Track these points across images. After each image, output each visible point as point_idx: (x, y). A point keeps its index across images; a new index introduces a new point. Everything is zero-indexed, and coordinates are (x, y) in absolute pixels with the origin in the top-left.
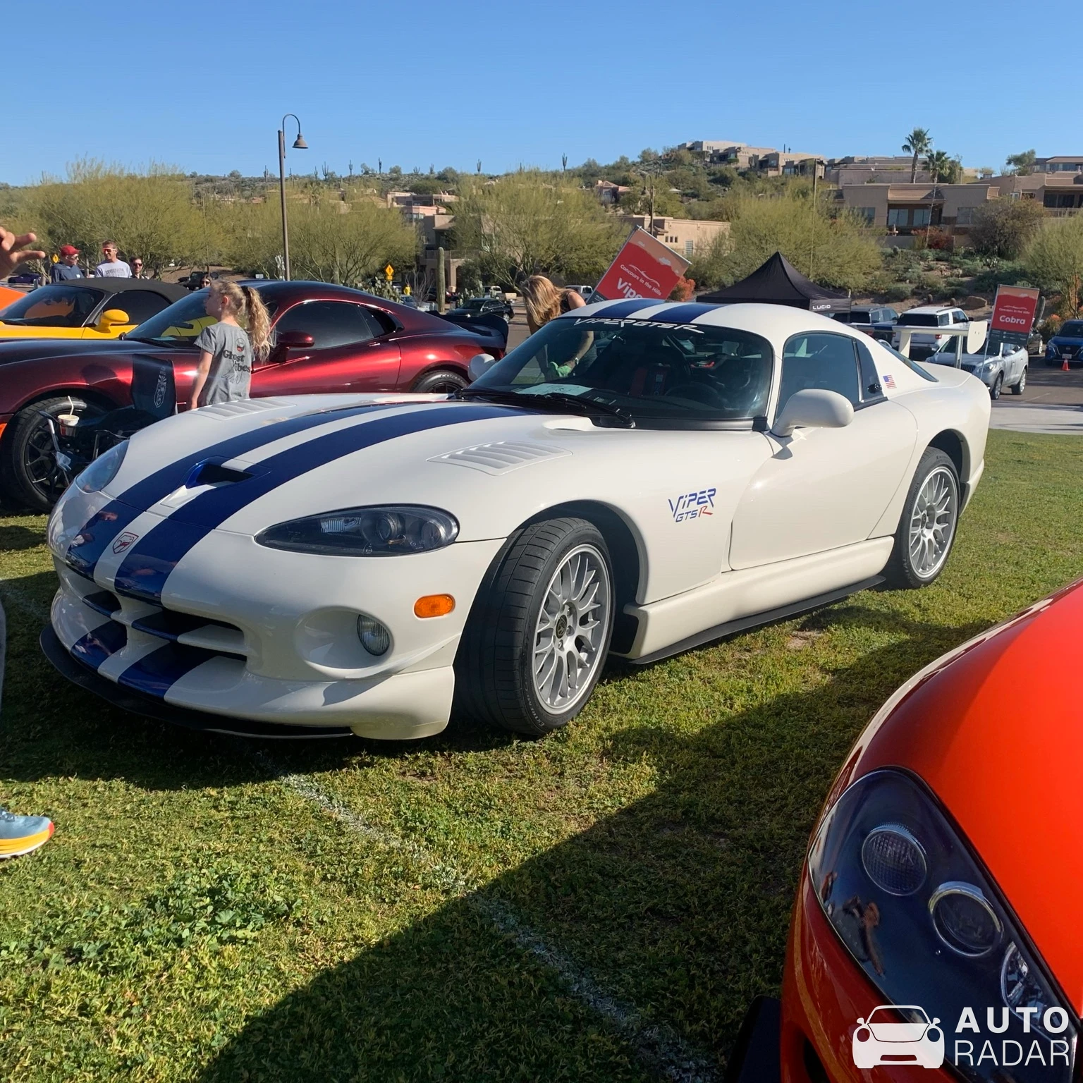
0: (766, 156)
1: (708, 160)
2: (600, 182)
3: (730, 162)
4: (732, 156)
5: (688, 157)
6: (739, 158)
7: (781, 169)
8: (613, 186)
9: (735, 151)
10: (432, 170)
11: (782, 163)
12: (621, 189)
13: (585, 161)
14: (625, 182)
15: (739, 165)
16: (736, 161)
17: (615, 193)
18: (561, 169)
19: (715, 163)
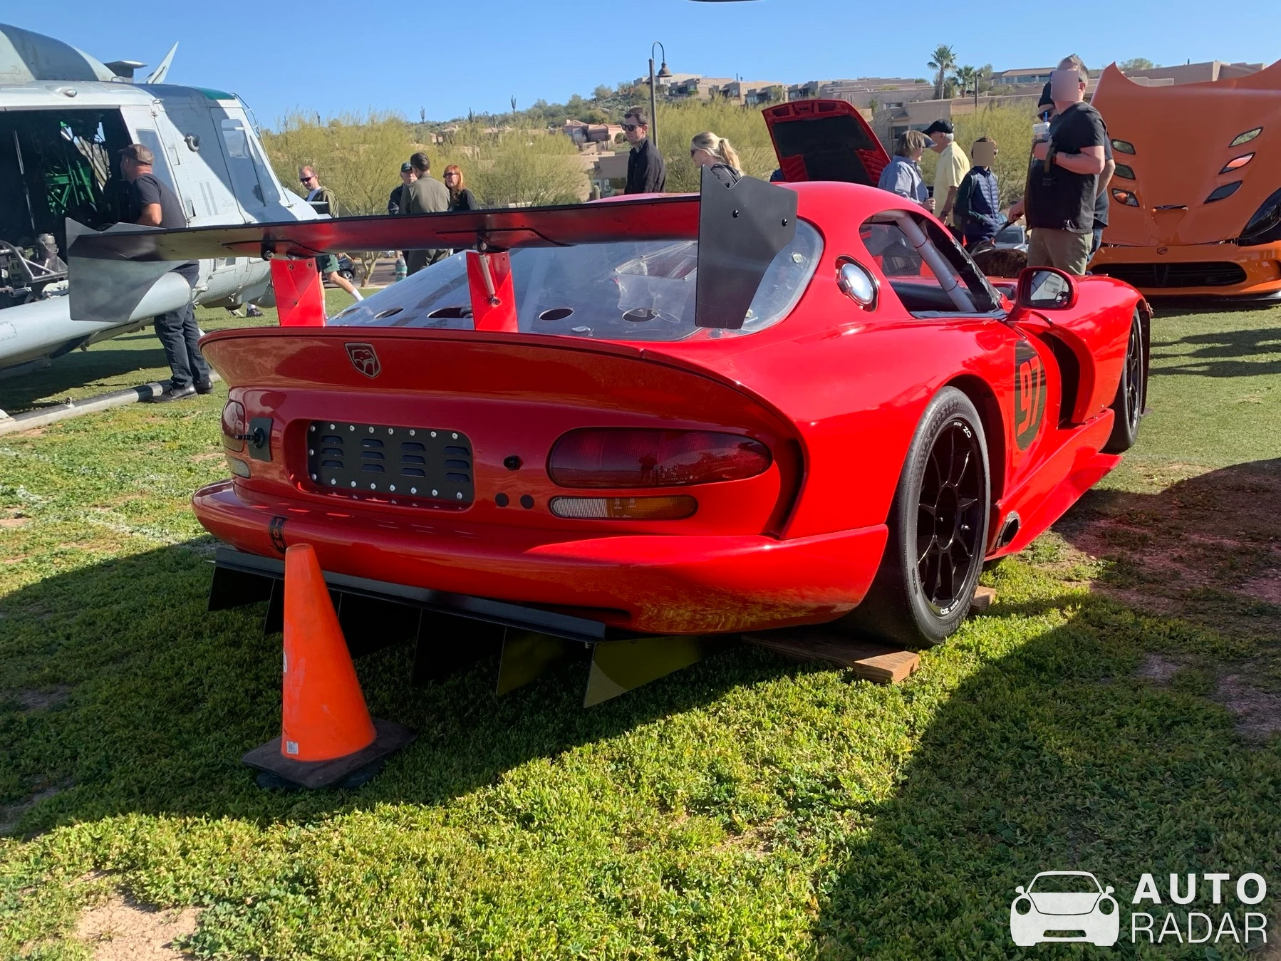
0: (726, 86)
1: (667, 93)
2: (568, 121)
3: (690, 94)
4: (692, 89)
5: (646, 91)
6: (699, 89)
7: (743, 98)
8: (583, 124)
9: (694, 82)
10: (373, 121)
11: (744, 91)
12: (591, 127)
13: (534, 102)
14: (592, 120)
15: (700, 96)
16: (697, 92)
17: (585, 131)
18: (510, 111)
19: (675, 96)
